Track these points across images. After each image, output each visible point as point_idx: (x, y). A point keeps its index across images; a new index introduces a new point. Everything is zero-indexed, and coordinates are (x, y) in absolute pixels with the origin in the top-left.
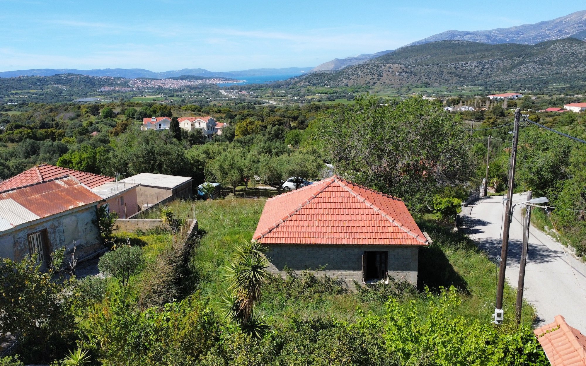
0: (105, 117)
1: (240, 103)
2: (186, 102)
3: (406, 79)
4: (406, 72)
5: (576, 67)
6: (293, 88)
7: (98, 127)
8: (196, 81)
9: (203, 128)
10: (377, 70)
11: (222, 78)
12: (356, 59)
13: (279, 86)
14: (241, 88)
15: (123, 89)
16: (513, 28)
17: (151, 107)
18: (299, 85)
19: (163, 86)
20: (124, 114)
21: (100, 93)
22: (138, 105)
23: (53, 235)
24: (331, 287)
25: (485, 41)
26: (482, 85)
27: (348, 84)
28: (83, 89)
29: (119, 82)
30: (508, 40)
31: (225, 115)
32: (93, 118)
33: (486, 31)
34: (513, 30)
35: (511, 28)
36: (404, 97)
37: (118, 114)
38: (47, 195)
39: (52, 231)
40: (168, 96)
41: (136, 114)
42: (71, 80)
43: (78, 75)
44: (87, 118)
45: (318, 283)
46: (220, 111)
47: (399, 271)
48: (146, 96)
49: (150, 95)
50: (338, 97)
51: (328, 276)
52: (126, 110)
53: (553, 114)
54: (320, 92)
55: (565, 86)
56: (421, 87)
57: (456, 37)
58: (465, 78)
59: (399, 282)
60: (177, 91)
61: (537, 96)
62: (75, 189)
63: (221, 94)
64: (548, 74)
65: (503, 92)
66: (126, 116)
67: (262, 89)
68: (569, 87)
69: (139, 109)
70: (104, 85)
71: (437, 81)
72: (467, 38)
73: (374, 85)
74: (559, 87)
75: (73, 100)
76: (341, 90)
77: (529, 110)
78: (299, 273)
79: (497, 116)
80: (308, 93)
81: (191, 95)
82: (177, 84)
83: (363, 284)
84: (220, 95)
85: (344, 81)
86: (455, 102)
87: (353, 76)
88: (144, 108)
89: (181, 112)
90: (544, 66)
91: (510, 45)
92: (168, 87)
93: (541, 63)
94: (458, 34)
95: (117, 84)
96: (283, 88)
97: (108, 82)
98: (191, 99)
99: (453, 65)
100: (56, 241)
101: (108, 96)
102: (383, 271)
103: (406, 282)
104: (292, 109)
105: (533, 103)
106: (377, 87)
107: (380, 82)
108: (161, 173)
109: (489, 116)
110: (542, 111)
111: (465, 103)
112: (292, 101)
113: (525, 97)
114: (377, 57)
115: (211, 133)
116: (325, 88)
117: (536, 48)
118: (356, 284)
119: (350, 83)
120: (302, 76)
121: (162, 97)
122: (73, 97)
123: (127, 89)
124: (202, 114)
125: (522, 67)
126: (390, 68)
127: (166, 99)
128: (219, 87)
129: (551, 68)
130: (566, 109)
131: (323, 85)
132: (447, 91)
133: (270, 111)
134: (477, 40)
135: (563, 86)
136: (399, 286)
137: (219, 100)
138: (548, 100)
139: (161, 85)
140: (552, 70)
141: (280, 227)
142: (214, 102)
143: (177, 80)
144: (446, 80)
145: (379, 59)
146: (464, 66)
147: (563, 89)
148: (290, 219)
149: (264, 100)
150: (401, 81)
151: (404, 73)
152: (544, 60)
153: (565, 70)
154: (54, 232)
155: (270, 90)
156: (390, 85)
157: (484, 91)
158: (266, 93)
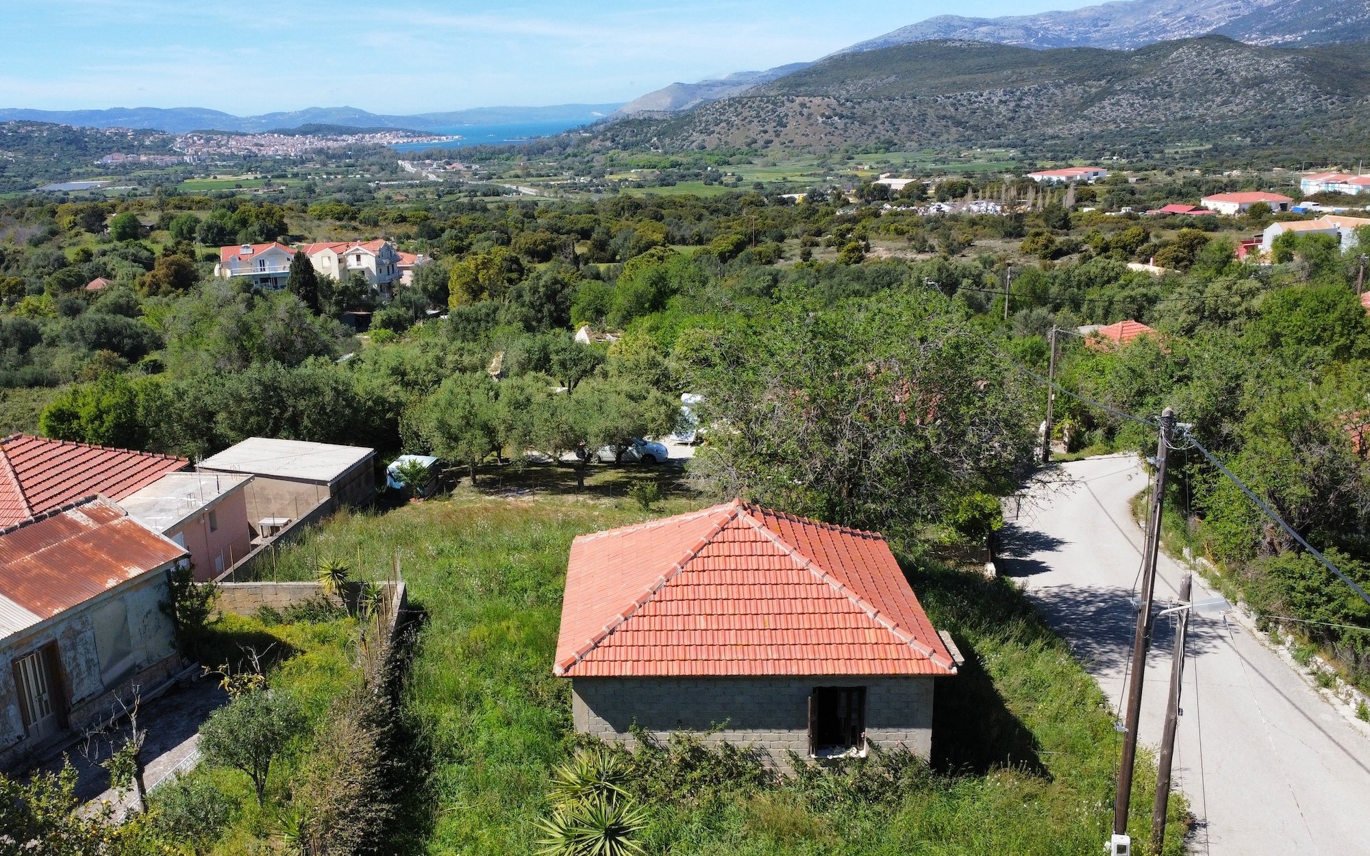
0: (121, 237)
1: (450, 193)
2: (317, 191)
3: (842, 132)
4: (841, 117)
5: (1225, 103)
6: (575, 155)
7: (105, 264)
8: (339, 138)
9: (368, 268)
10: (774, 111)
11: (404, 130)
12: (723, 83)
13: (542, 150)
14: (452, 157)
15: (158, 160)
16: (1085, 10)
17: (233, 212)
18: (589, 147)
19: (259, 150)
20: (168, 229)
21: (100, 170)
22: (202, 205)
23: (71, 654)
24: (737, 767)
25: (1022, 42)
26: (1014, 147)
27: (706, 144)
28: (59, 160)
29: (147, 143)
30: (1073, 38)
31: (415, 229)
32: (90, 241)
33: (1023, 18)
34: (1084, 15)
35: (1081, 11)
36: (836, 175)
37: (152, 228)
38: (51, 552)
39: (68, 643)
40: (273, 177)
41: (197, 228)
42: (26, 138)
43: (44, 124)
44: (75, 240)
45: (709, 760)
46: (403, 219)
47: (890, 730)
48: (219, 177)
49: (225, 173)
50: (683, 177)
51: (730, 743)
52: (172, 218)
53: (1178, 221)
54: (641, 164)
55: (1202, 148)
56: (877, 150)
57: (955, 31)
58: (976, 128)
59: (891, 753)
60: (294, 163)
61: (1141, 174)
62: (114, 530)
63: (403, 170)
64: (1163, 119)
65: (1063, 163)
66: (173, 233)
67: (501, 156)
68: (1210, 149)
69: (205, 216)
70: (110, 149)
71: (912, 136)
72: (981, 34)
73: (767, 147)
74: (1190, 149)
75: (34, 187)
76: (690, 159)
77: (1123, 211)
78: (663, 737)
79: (1054, 227)
80: (612, 166)
81: (328, 174)
82: (294, 146)
83: (811, 760)
84: (400, 174)
85: (698, 138)
86: (956, 192)
87: (717, 125)
88: (217, 213)
89: (308, 223)
90: (1155, 101)
91: (1079, 50)
92: (271, 153)
93: (1148, 93)
94: (960, 23)
95: (142, 145)
96: (552, 155)
97: (120, 143)
98: (328, 184)
99: (949, 98)
100: (78, 665)
101: (123, 178)
102: (854, 728)
103: (905, 753)
104: (575, 210)
105: (1133, 193)
106: (775, 152)
107: (782, 138)
108: (298, 437)
109: (1037, 230)
110: (1154, 212)
111: (980, 194)
112: (575, 187)
113: (1114, 175)
114: (773, 78)
115: (387, 279)
116: (653, 156)
117: (1137, 58)
118: (796, 758)
119: (711, 142)
120: (596, 124)
121: (256, 178)
122: (33, 181)
123: (168, 159)
124: (361, 227)
125: (1106, 103)
126: (803, 105)
127: (268, 185)
128: (397, 155)
129: (1172, 104)
130: (1206, 209)
131: (646, 148)
132: (935, 162)
133: (525, 215)
134: (1004, 38)
135: (1198, 148)
136: (891, 762)
137: (398, 187)
138: (1166, 185)
139: (255, 149)
140: (1173, 109)
141: (617, 634)
142: (386, 192)
143: (293, 135)
144: (933, 134)
145: (778, 84)
146: (975, 102)
147: (1198, 154)
148: (640, 612)
149: (507, 186)
150: (830, 137)
151: (836, 118)
152: (1156, 86)
153: (1201, 111)
154: (74, 647)
155: (520, 162)
156: (804, 147)
157: (1021, 161)
158: (510, 168)
